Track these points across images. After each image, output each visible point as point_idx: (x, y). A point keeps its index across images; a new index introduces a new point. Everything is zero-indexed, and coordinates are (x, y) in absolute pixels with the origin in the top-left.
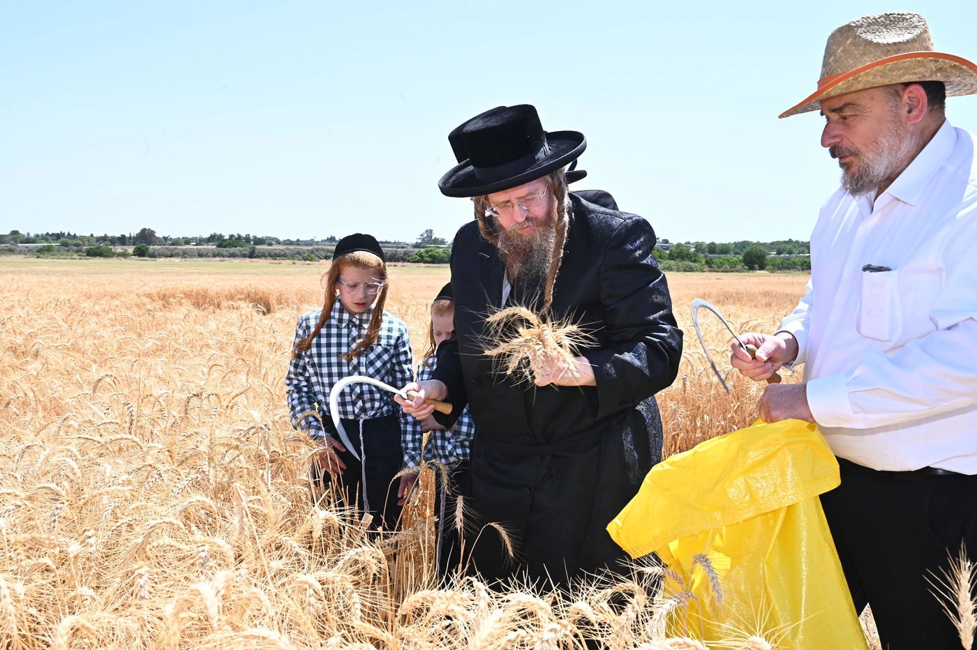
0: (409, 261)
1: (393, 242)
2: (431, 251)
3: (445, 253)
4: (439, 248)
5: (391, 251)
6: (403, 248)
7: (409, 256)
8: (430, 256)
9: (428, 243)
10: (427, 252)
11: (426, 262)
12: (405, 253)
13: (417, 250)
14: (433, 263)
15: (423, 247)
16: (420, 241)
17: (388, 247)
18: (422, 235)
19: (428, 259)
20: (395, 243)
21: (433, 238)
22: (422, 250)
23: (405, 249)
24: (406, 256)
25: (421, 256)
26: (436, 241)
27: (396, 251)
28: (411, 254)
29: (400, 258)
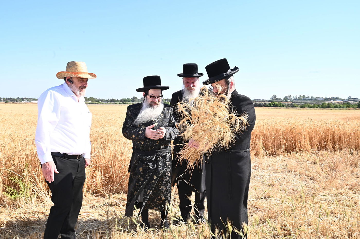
0: (265, 106)
1: (261, 99)
2: (274, 103)
6: (264, 102)
12: (265, 104)
13: (269, 102)
14: (274, 107)
16: (271, 99)
18: (272, 97)
19: (272, 105)
22: (271, 102)
27: (261, 103)
28: (267, 104)
29: (263, 105)
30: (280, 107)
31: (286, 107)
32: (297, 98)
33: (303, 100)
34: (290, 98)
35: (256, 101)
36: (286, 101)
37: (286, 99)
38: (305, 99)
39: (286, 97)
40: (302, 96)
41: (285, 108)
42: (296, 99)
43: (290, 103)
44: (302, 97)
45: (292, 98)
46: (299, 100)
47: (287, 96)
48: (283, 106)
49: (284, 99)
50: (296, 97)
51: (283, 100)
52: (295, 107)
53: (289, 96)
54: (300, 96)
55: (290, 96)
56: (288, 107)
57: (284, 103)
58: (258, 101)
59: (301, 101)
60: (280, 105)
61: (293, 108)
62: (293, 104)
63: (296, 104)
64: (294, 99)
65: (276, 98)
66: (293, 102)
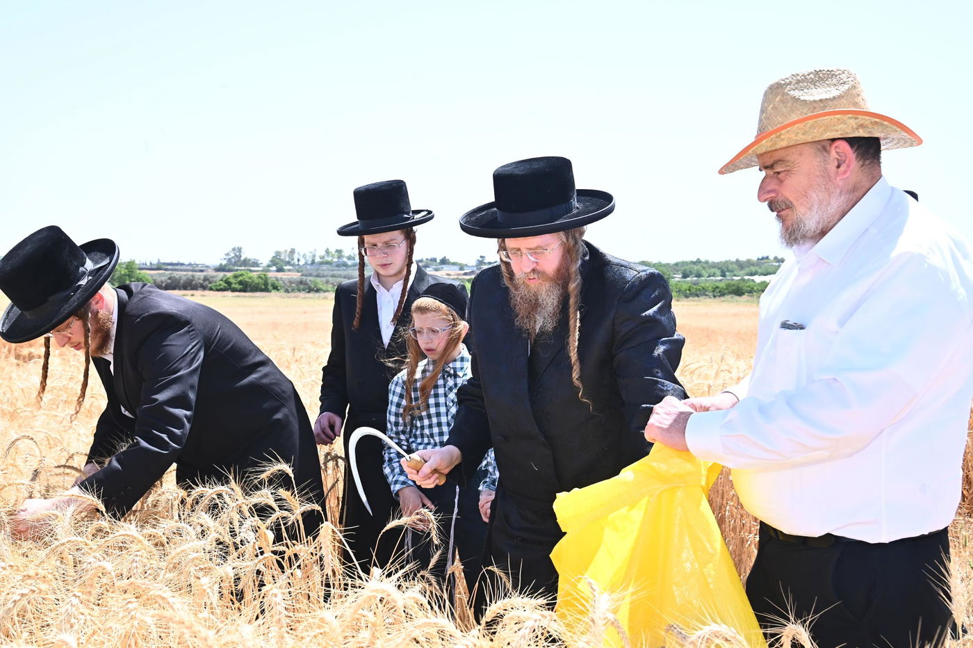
0: (211, 289)
1: (187, 263)
2: (241, 275)
3: (261, 278)
4: (251, 271)
5: (185, 275)
6: (202, 271)
7: (210, 283)
8: (240, 283)
9: (235, 264)
10: (236, 277)
11: (234, 290)
12: (206, 279)
13: (221, 274)
14: (244, 290)
15: (229, 271)
16: (224, 262)
17: (182, 270)
18: (227, 254)
19: (237, 286)
20: (190, 264)
21: (242, 258)
22: (229, 275)
23: (205, 273)
24: (207, 282)
25: (228, 282)
26: (246, 263)
27: (193, 276)
28: (214, 279)
29: (199, 285)
30: (266, 290)
31: (287, 291)
32: (317, 260)
33: (338, 266)
34: (293, 259)
35: (170, 267)
36: (280, 270)
37: (278, 263)
38: (345, 265)
39: (278, 253)
40: (333, 252)
41: (282, 293)
42: (313, 262)
43: (296, 276)
44: (333, 256)
45: (299, 260)
46: (324, 267)
47: (281, 249)
48: (275, 288)
49: (274, 262)
50: (314, 256)
51: (269, 266)
52: (318, 291)
53: (290, 250)
54: (327, 252)
55: (293, 251)
56: (293, 290)
57: (273, 275)
58: (177, 270)
59: (332, 271)
60: (266, 284)
61: (311, 295)
62: (308, 282)
63: (318, 280)
64: (306, 264)
65: (241, 257)
66: (305, 272)
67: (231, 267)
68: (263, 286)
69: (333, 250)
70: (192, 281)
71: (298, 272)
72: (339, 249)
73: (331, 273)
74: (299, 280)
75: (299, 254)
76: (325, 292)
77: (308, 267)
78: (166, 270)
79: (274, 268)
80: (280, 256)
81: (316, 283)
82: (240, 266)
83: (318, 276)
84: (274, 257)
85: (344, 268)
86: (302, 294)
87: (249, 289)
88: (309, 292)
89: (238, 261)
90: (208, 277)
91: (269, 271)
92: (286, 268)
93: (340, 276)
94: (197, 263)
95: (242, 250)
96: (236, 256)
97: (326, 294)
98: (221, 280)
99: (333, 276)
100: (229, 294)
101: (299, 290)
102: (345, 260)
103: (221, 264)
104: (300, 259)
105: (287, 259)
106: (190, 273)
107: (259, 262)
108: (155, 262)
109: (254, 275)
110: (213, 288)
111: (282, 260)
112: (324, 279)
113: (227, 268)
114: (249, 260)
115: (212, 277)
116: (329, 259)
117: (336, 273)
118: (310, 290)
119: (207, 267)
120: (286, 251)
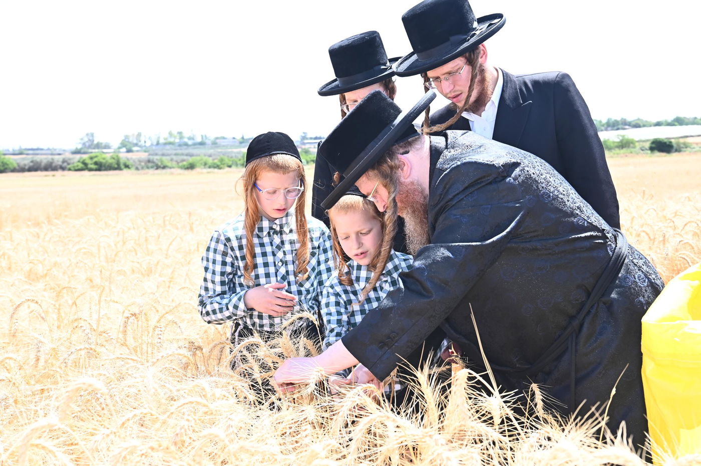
0: (70, 170)
1: (46, 148)
2: (96, 157)
3: (114, 158)
4: (103, 153)
5: (46, 159)
6: (60, 154)
7: (68, 164)
8: (96, 163)
9: (89, 147)
10: (91, 158)
11: (91, 170)
12: (64, 161)
13: (78, 157)
14: (99, 170)
15: (85, 153)
16: (79, 146)
17: (42, 154)
18: (82, 139)
19: (93, 166)
20: (49, 149)
21: (95, 142)
22: (85, 157)
23: (63, 156)
24: (65, 164)
25: (84, 163)
26: (98, 146)
27: (53, 159)
28: (72, 161)
29: (58, 167)
30: (118, 168)
31: (137, 169)
32: (162, 141)
33: (180, 145)
34: (140, 141)
36: (129, 151)
37: (127, 145)
38: (186, 144)
39: (127, 137)
40: (175, 134)
41: (133, 170)
42: (158, 144)
43: (144, 156)
44: (175, 137)
46: (168, 147)
47: (129, 134)
48: (127, 166)
49: (123, 145)
50: (159, 138)
51: (119, 148)
52: (164, 167)
53: (137, 133)
54: (171, 134)
55: (139, 135)
56: (142, 168)
57: (123, 156)
58: (37, 154)
59: (175, 150)
60: (118, 163)
61: (159, 171)
62: (155, 160)
63: (164, 158)
64: (152, 145)
65: (93, 141)
66: (151, 152)
67: (86, 150)
68: (116, 166)
69: (175, 132)
70: (51, 163)
71: (145, 151)
72: (180, 131)
73: (174, 152)
74: (146, 159)
75: (145, 136)
76: (170, 168)
77: (154, 148)
78: (27, 154)
79: (124, 150)
80: (128, 139)
81: (162, 161)
82: (94, 149)
83: (163, 155)
84: (123, 140)
85: (185, 147)
86: (151, 171)
87: (103, 168)
88: (157, 169)
89: (92, 144)
90: (66, 159)
91: (119, 152)
92: (135, 149)
93: (182, 154)
94: (55, 148)
95: (94, 135)
96: (89, 140)
97: (172, 170)
98: (79, 161)
99: (176, 154)
100: (86, 173)
101: (148, 168)
102: (186, 140)
103: (77, 148)
104: (146, 141)
105: (135, 142)
106: (50, 157)
107: (111, 145)
108: (17, 148)
109: (108, 156)
110: (72, 168)
111: (130, 143)
112: (168, 158)
113: (82, 151)
114: (101, 143)
115: (70, 159)
116: (172, 140)
117: (180, 152)
118: (158, 167)
119: (64, 150)
120: (133, 135)
